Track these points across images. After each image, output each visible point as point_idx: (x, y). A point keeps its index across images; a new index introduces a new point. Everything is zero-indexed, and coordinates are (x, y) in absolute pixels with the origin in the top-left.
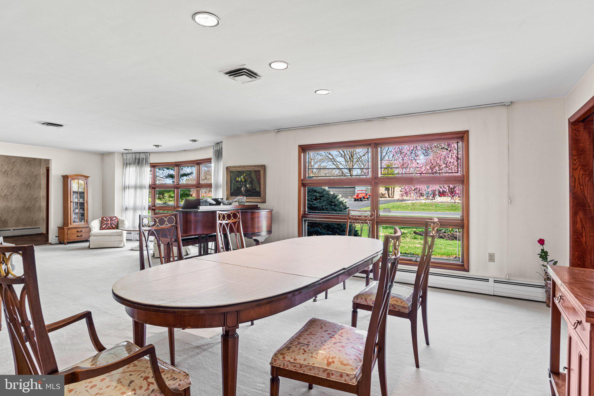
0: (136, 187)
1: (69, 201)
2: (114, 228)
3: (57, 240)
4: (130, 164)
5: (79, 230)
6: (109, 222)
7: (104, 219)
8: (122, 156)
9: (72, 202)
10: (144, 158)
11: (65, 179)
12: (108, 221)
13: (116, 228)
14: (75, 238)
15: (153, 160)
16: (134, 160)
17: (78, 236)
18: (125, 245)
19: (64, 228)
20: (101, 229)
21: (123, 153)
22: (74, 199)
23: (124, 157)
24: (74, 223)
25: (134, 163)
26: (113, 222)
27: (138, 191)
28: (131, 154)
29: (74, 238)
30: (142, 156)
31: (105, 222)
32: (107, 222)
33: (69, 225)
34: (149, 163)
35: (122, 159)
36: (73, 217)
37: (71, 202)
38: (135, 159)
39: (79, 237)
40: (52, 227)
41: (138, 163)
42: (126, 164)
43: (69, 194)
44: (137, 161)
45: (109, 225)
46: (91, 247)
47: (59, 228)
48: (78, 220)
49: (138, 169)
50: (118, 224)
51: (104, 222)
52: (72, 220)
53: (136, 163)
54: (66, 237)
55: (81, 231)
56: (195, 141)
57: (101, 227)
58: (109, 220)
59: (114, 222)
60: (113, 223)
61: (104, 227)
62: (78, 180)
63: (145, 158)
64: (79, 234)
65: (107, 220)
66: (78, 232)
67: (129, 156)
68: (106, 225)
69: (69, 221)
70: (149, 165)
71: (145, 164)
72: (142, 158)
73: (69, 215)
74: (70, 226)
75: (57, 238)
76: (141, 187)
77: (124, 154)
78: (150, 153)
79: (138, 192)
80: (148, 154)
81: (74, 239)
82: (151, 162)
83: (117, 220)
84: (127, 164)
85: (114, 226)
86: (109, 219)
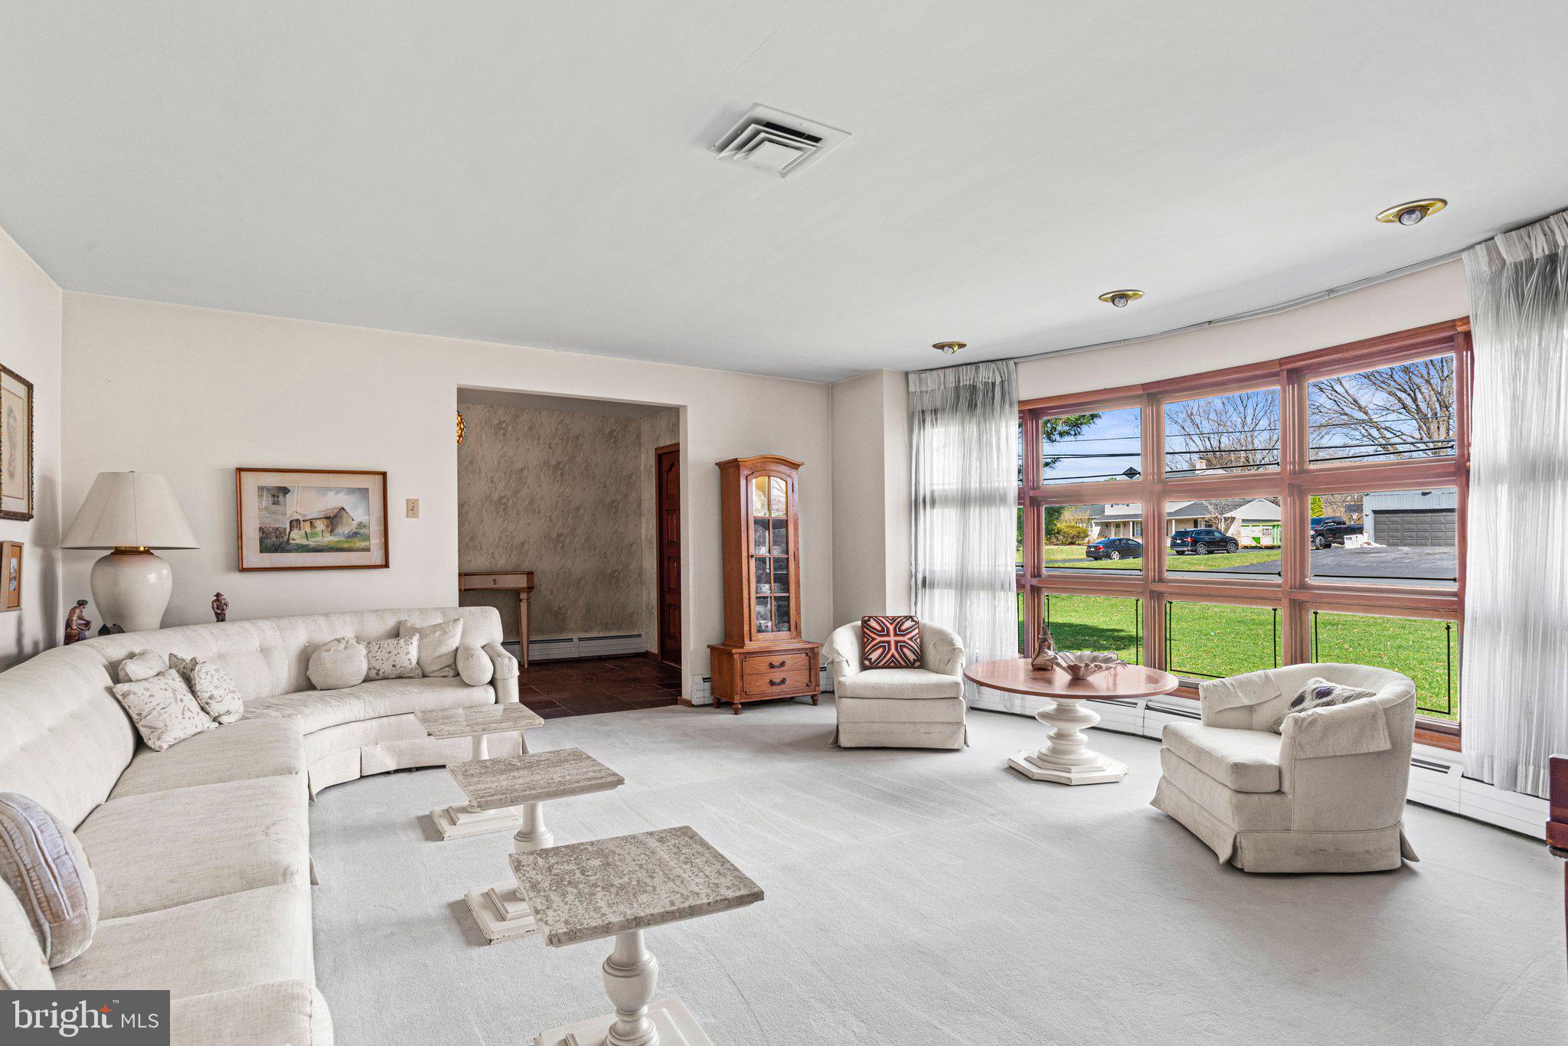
0: (964, 501)
1: (744, 554)
2: (909, 665)
3: (707, 694)
4: (935, 411)
5: (776, 660)
6: (892, 639)
7: (873, 623)
8: (904, 385)
9: (752, 556)
10: (994, 384)
11: (729, 473)
12: (888, 635)
13: (917, 664)
14: (764, 689)
15: (1031, 386)
16: (951, 395)
17: (772, 683)
18: (969, 742)
19: (734, 651)
20: (864, 668)
21: (907, 374)
22: (758, 548)
23: (912, 389)
24: (761, 636)
25: (955, 407)
26: (905, 639)
27: (974, 512)
28: (941, 372)
29: (759, 688)
30: (985, 375)
31: (879, 639)
32: (883, 639)
33: (747, 641)
34: (1015, 400)
35: (903, 395)
36: (758, 614)
37: (750, 557)
38: (957, 388)
39: (774, 687)
40: (692, 647)
41: (972, 406)
42: (919, 415)
43: (743, 528)
44: (965, 395)
45: (893, 650)
46: (844, 741)
47: (712, 648)
48: (770, 624)
49: (972, 428)
50: (921, 646)
51: (874, 639)
52: (755, 622)
53: (964, 403)
54: (739, 683)
55: (783, 664)
56: (1417, 210)
57: (866, 659)
58: (891, 628)
59: (911, 639)
60: (904, 642)
61: (874, 656)
62: (767, 478)
63: (998, 380)
64: (777, 676)
65: (883, 629)
66: (772, 666)
67: (931, 382)
68: (880, 650)
69: (746, 628)
70: (1016, 409)
71: (1002, 407)
72: (986, 384)
73: (745, 606)
74: (750, 646)
75: (707, 685)
76: (989, 499)
77: (910, 376)
78: (1016, 360)
79: (971, 518)
80: (1011, 363)
81: (762, 694)
82: (1024, 397)
83: (916, 631)
84: (923, 412)
85: (911, 656)
86: (889, 625)
